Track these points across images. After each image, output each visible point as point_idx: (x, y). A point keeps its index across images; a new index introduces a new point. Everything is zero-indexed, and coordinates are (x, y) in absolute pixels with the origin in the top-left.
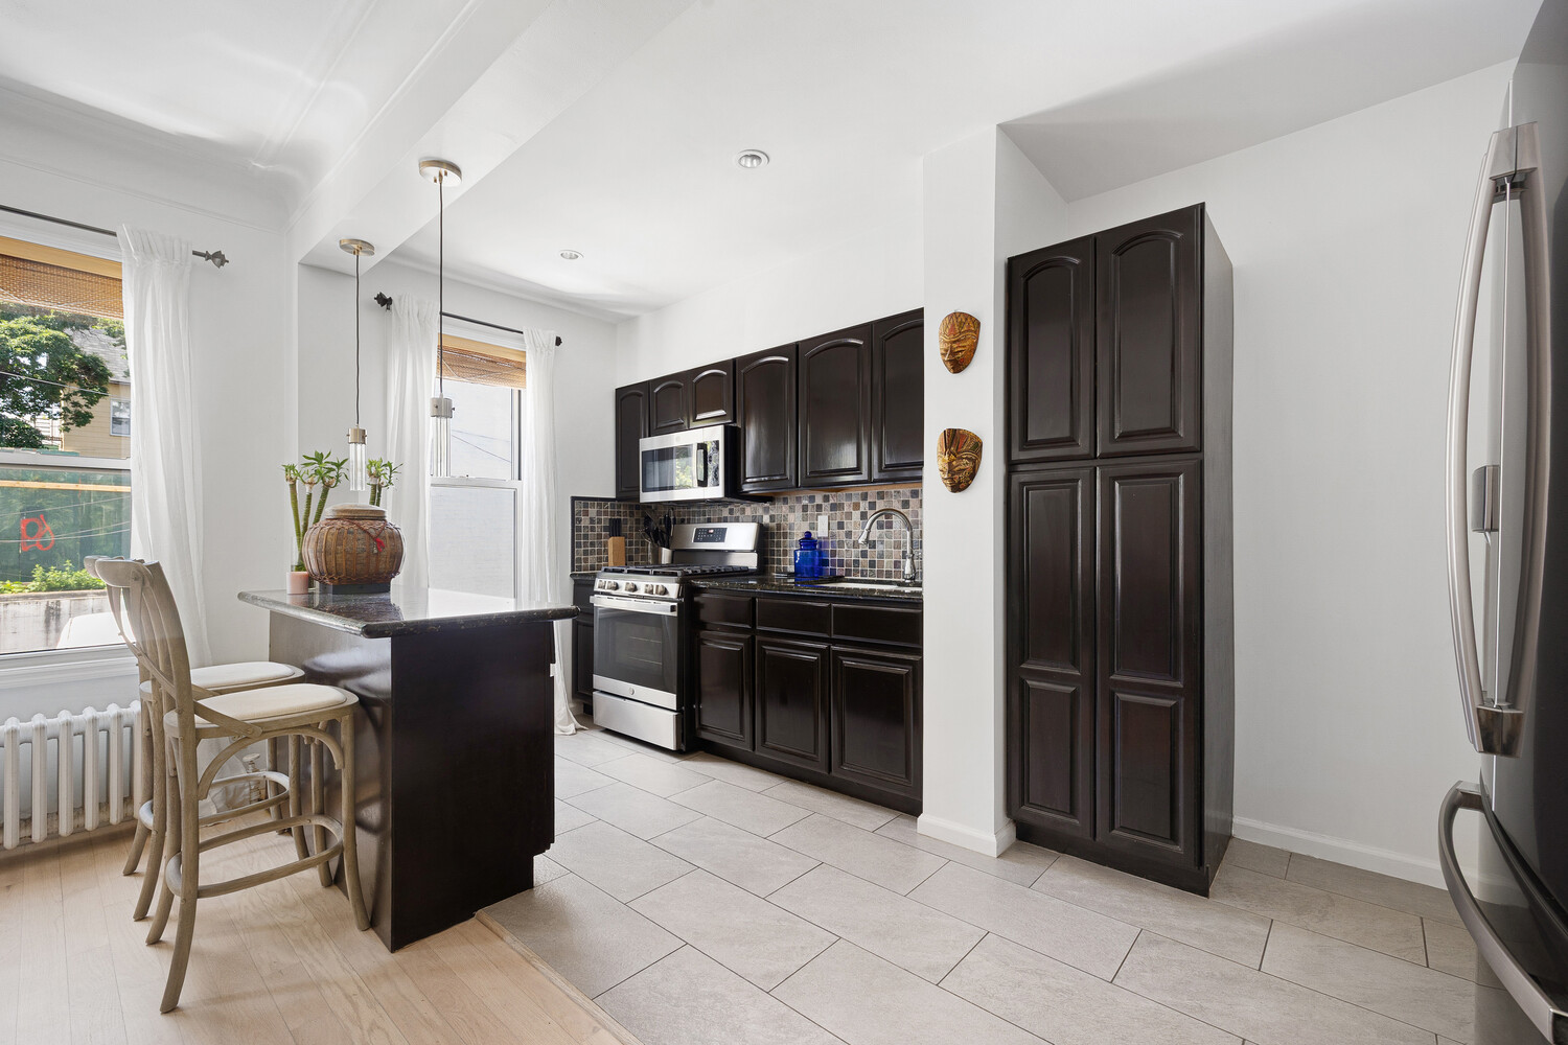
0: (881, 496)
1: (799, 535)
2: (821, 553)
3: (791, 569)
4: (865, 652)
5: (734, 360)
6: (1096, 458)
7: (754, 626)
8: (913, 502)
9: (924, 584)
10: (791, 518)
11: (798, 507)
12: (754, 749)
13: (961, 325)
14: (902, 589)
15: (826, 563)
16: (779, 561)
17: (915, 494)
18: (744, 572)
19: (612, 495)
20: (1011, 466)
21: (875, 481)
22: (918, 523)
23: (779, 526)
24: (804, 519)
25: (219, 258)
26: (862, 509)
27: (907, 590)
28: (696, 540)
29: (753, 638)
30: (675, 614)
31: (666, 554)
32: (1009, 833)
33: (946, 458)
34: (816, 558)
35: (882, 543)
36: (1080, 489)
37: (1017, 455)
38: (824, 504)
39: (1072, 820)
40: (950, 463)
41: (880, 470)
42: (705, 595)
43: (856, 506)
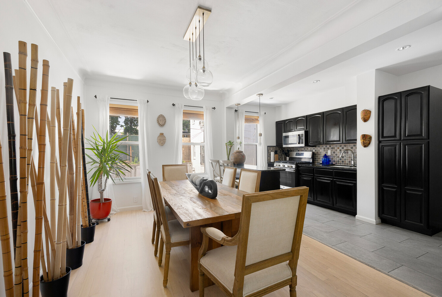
0: (345, 146)
1: (323, 154)
2: (329, 159)
3: (321, 162)
4: (342, 181)
5: (307, 116)
6: (401, 140)
7: (314, 174)
8: (354, 147)
9: (357, 167)
10: (321, 151)
11: (323, 148)
12: (314, 201)
13: (366, 112)
14: (351, 167)
15: (330, 161)
16: (317, 161)
17: (355, 146)
18: (309, 163)
19: (275, 145)
20: (379, 142)
21: (344, 143)
22: (356, 152)
23: (317, 153)
24: (324, 151)
25: (214, 108)
26: (340, 149)
27: (352, 168)
28: (296, 155)
29: (314, 177)
30: (295, 171)
31: (288, 158)
32: (379, 221)
33: (363, 140)
34: (327, 160)
35: (346, 157)
36: (397, 147)
37: (381, 139)
38: (329, 148)
39: (395, 218)
40: (363, 141)
41: (345, 141)
42: (301, 168)
43: (338, 148)
